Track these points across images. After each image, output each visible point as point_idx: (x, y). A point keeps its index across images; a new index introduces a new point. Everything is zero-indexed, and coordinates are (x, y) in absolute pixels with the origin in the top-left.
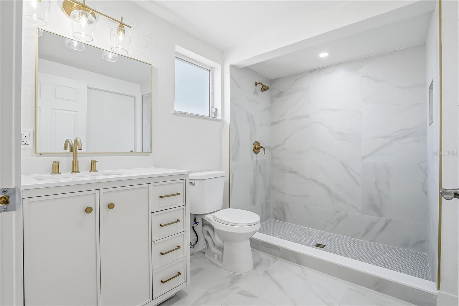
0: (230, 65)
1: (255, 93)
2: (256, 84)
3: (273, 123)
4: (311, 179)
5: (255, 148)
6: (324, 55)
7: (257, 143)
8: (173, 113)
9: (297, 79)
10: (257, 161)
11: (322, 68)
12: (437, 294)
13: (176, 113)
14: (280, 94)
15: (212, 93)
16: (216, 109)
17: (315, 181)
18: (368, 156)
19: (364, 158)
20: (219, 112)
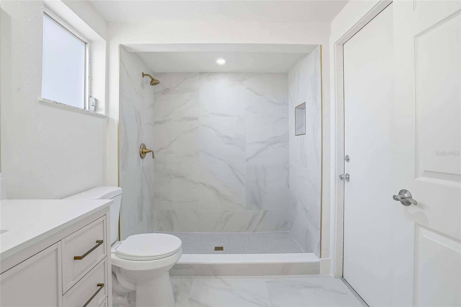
0: (120, 44)
1: (142, 86)
2: (144, 75)
3: (156, 123)
4: (199, 182)
5: (142, 153)
6: (221, 62)
7: (143, 146)
8: (40, 101)
9: (186, 79)
10: (143, 167)
11: (212, 73)
12: (320, 261)
13: (44, 102)
14: (166, 91)
15: (89, 77)
16: (96, 100)
17: (204, 184)
18: (251, 158)
19: (247, 160)
20: (102, 105)
